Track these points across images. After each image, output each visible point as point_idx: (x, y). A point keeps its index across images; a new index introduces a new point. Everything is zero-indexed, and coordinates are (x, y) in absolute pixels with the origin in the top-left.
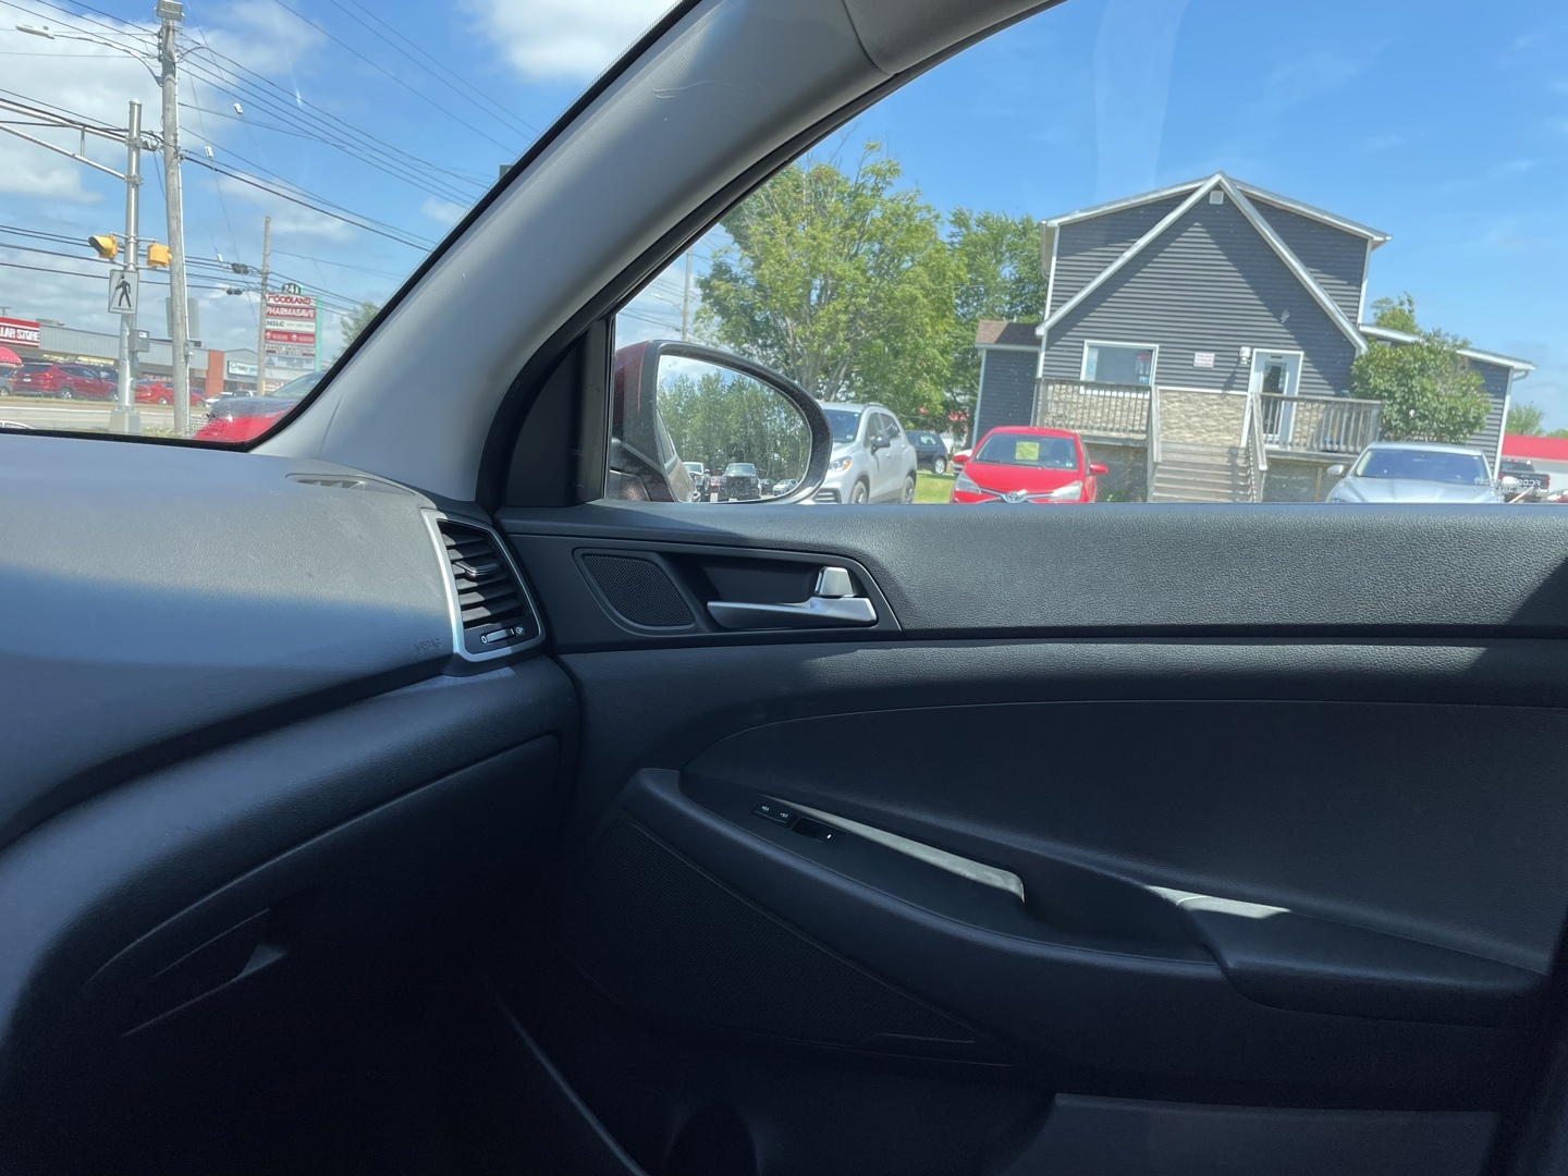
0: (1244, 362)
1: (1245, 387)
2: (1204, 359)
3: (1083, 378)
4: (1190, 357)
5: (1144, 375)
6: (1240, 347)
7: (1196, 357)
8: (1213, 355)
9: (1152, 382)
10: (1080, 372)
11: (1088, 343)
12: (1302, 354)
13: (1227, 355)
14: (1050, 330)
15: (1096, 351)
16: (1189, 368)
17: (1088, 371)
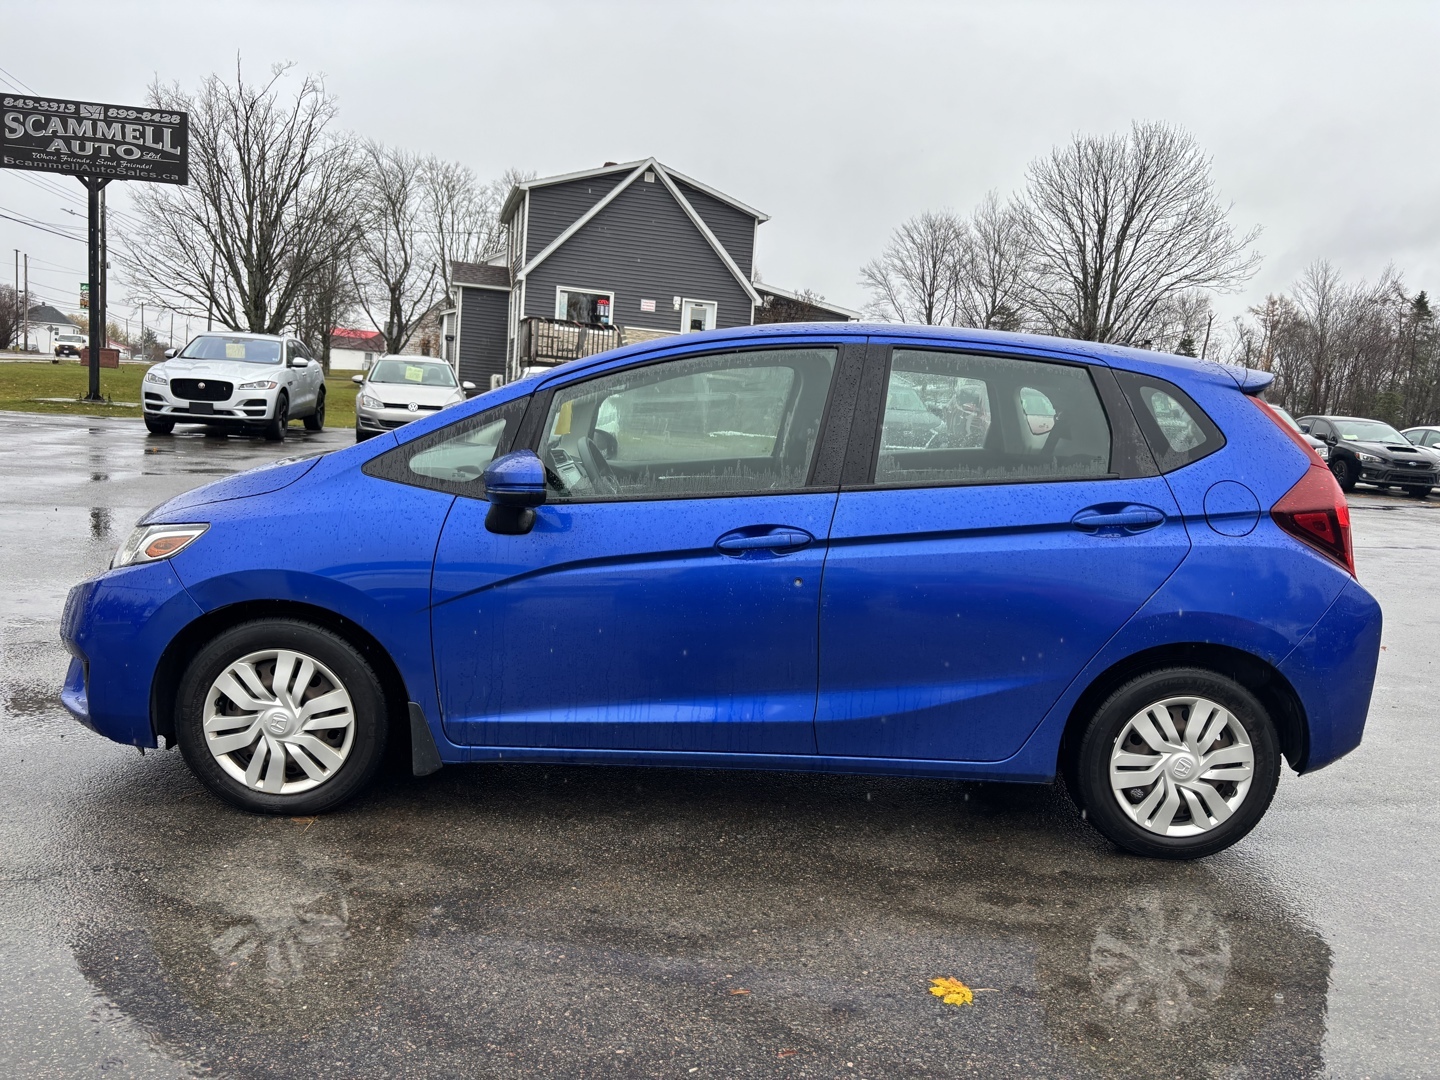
0: (677, 307)
1: (677, 326)
2: (648, 305)
3: (557, 317)
4: (638, 303)
5: (604, 316)
6: (674, 296)
7: (642, 304)
8: (654, 301)
9: (610, 323)
10: (554, 312)
11: (559, 288)
12: (716, 303)
13: (664, 303)
14: (528, 276)
15: (566, 295)
16: (637, 311)
17: (561, 311)
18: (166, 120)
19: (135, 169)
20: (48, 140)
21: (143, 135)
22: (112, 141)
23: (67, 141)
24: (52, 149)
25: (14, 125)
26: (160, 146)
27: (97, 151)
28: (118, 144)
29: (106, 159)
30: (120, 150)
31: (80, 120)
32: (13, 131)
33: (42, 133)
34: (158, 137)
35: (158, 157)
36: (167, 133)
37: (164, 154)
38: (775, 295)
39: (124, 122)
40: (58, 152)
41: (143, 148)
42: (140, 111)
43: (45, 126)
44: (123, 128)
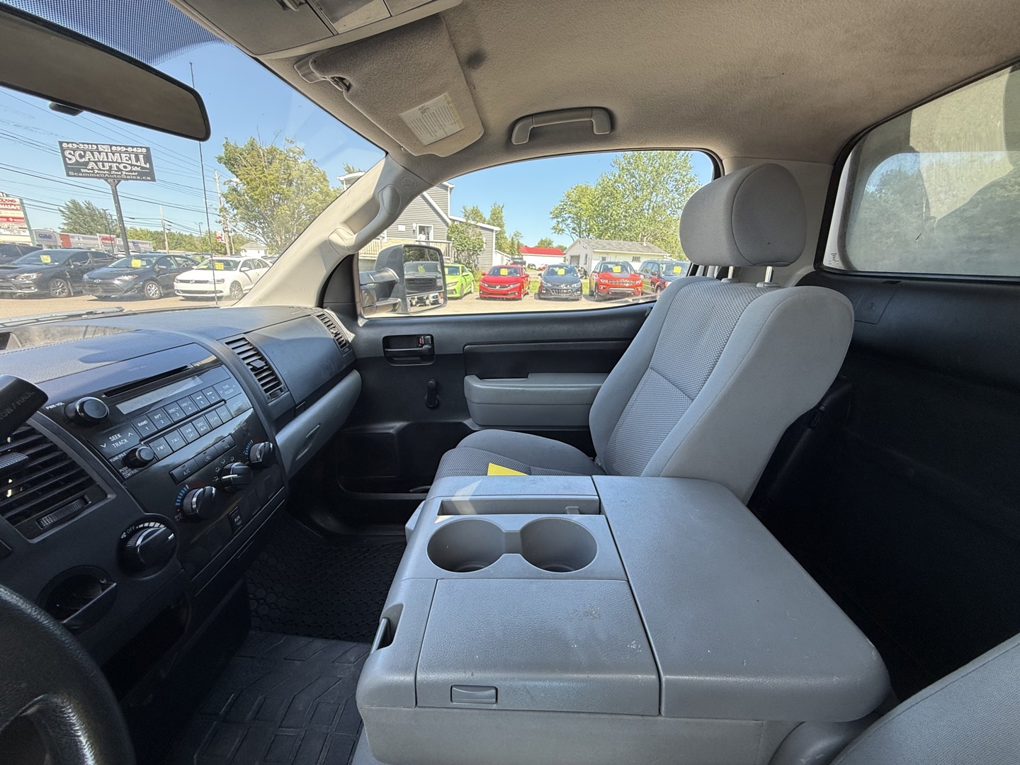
2: (402, 228)
4: (397, 227)
6: (413, 223)
8: (405, 226)
12: (433, 225)
13: (410, 226)
16: (397, 231)
18: (139, 151)
19: (130, 175)
20: (86, 164)
21: (130, 158)
22: (116, 162)
23: (95, 162)
24: (90, 167)
25: (70, 156)
26: (138, 164)
27: (111, 167)
28: (119, 163)
29: (116, 171)
30: (121, 166)
31: (100, 153)
32: (70, 159)
33: (83, 160)
34: (137, 160)
35: (139, 169)
36: (141, 157)
37: (142, 168)
39: (120, 152)
40: (92, 169)
41: (131, 165)
42: (127, 147)
43: (84, 156)
44: (120, 156)
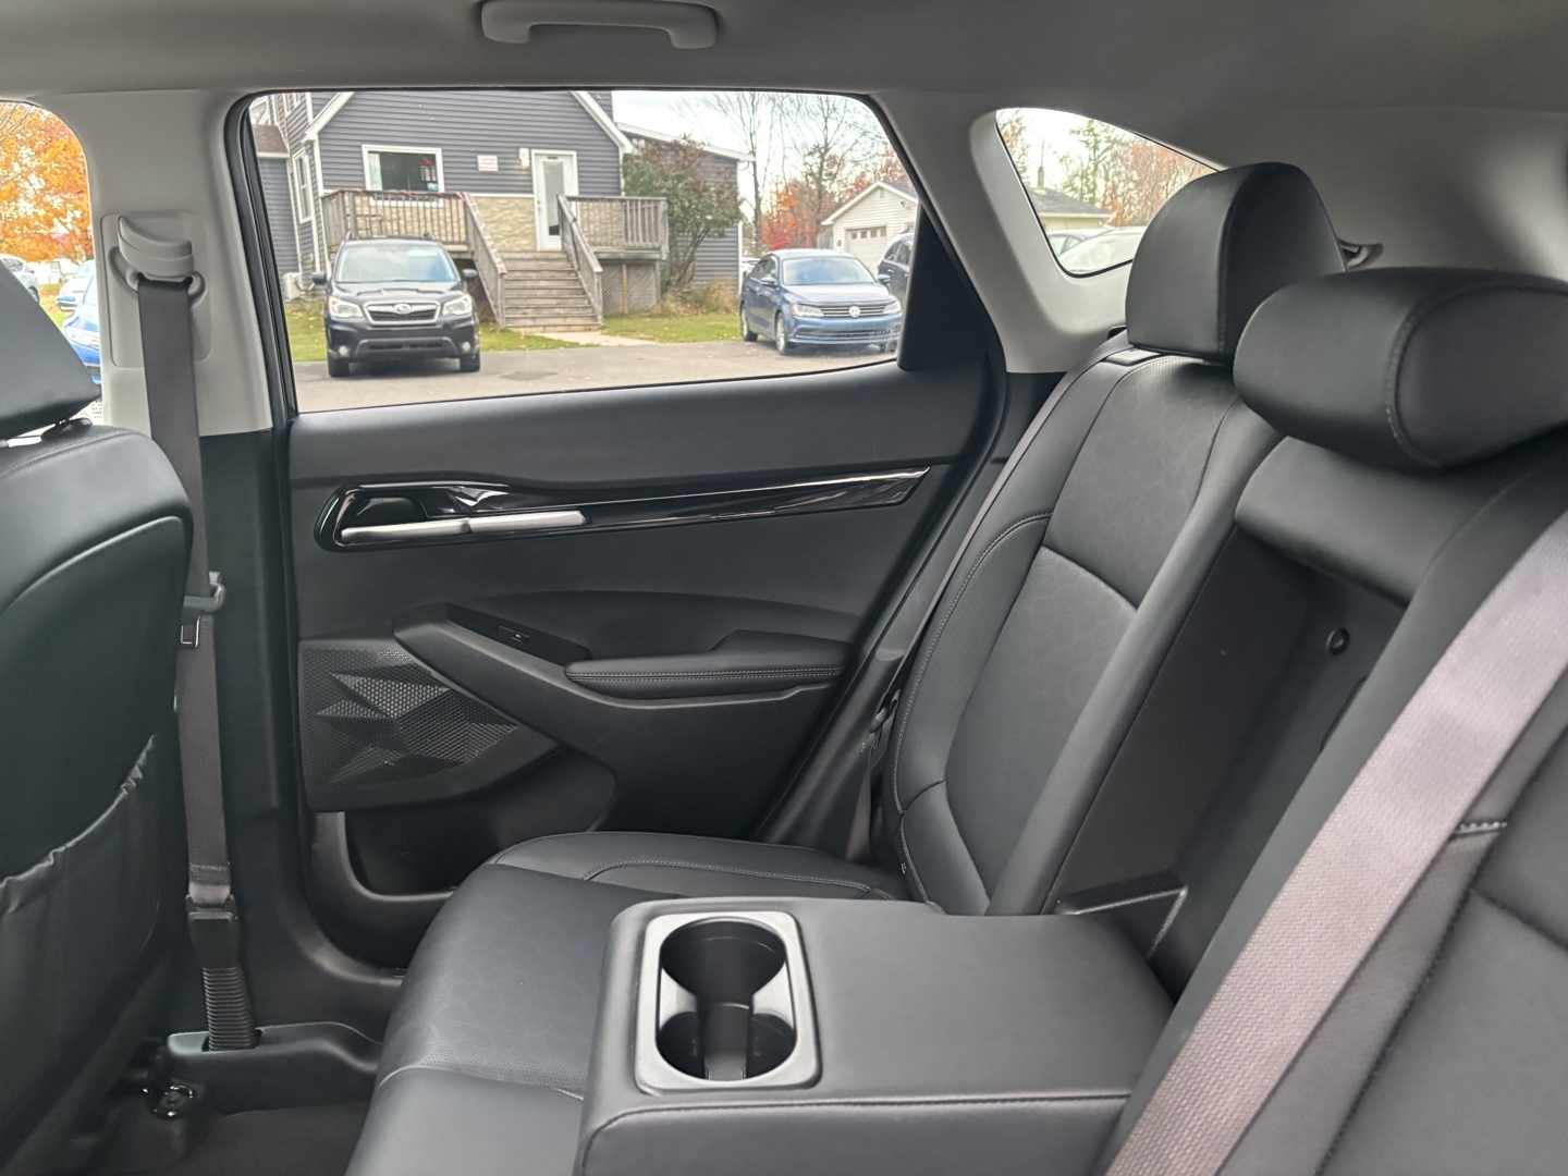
0: (525, 163)
1: (528, 189)
2: (488, 163)
4: (473, 160)
5: (431, 182)
6: (518, 148)
7: (480, 161)
8: (495, 157)
9: (441, 189)
10: (364, 182)
11: (366, 148)
12: (574, 153)
13: (507, 156)
14: (321, 133)
15: (377, 157)
16: (473, 171)
17: (374, 181)
38: (648, 140)
